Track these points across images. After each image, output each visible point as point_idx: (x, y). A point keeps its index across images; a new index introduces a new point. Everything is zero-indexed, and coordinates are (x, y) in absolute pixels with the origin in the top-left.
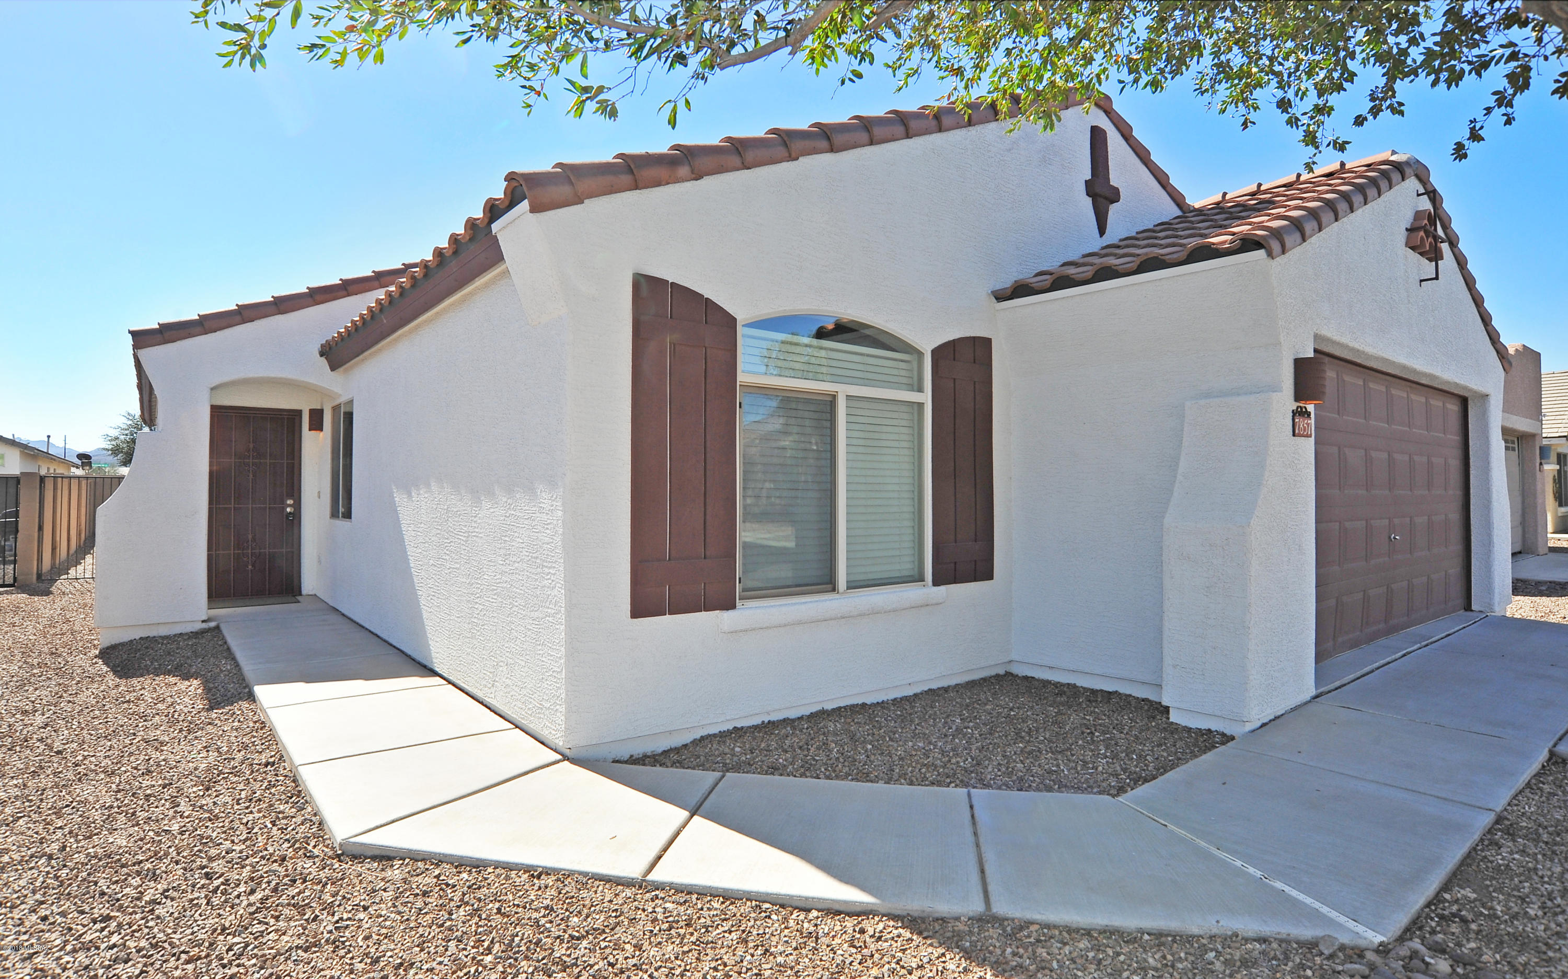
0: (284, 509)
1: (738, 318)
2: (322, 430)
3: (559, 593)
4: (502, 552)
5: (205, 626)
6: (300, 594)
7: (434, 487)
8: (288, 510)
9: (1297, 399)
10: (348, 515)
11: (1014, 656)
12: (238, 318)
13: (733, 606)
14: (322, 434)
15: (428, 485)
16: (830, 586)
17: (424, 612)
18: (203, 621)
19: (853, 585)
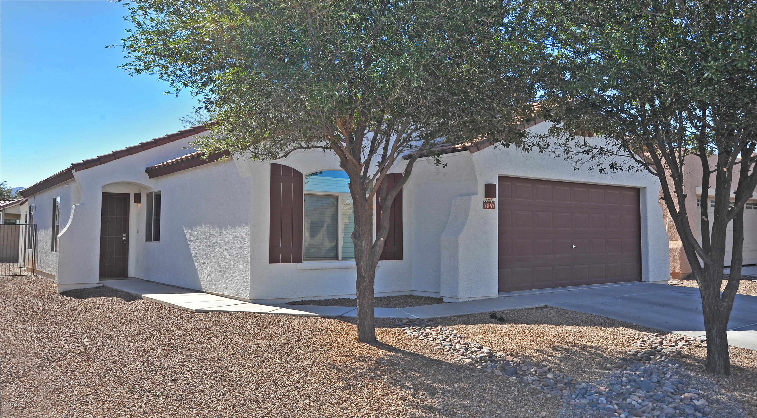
0: (122, 238)
1: (304, 174)
2: (140, 203)
3: (249, 256)
4: (231, 246)
5: (98, 285)
6: (128, 277)
7: (203, 226)
8: (124, 238)
9: (486, 197)
10: (157, 239)
11: (412, 289)
12: (114, 157)
13: (301, 262)
14: (139, 205)
15: (201, 225)
16: (336, 258)
17: (198, 272)
18: (97, 283)
19: (343, 258)
